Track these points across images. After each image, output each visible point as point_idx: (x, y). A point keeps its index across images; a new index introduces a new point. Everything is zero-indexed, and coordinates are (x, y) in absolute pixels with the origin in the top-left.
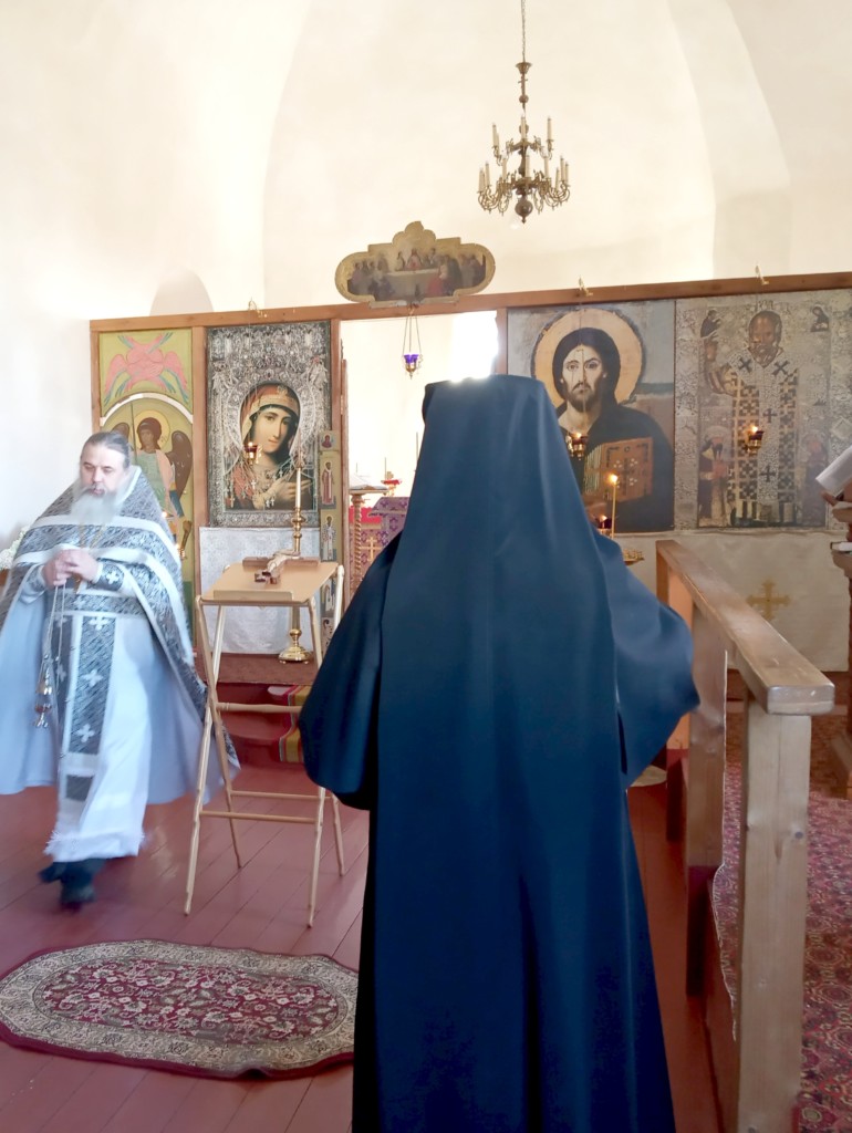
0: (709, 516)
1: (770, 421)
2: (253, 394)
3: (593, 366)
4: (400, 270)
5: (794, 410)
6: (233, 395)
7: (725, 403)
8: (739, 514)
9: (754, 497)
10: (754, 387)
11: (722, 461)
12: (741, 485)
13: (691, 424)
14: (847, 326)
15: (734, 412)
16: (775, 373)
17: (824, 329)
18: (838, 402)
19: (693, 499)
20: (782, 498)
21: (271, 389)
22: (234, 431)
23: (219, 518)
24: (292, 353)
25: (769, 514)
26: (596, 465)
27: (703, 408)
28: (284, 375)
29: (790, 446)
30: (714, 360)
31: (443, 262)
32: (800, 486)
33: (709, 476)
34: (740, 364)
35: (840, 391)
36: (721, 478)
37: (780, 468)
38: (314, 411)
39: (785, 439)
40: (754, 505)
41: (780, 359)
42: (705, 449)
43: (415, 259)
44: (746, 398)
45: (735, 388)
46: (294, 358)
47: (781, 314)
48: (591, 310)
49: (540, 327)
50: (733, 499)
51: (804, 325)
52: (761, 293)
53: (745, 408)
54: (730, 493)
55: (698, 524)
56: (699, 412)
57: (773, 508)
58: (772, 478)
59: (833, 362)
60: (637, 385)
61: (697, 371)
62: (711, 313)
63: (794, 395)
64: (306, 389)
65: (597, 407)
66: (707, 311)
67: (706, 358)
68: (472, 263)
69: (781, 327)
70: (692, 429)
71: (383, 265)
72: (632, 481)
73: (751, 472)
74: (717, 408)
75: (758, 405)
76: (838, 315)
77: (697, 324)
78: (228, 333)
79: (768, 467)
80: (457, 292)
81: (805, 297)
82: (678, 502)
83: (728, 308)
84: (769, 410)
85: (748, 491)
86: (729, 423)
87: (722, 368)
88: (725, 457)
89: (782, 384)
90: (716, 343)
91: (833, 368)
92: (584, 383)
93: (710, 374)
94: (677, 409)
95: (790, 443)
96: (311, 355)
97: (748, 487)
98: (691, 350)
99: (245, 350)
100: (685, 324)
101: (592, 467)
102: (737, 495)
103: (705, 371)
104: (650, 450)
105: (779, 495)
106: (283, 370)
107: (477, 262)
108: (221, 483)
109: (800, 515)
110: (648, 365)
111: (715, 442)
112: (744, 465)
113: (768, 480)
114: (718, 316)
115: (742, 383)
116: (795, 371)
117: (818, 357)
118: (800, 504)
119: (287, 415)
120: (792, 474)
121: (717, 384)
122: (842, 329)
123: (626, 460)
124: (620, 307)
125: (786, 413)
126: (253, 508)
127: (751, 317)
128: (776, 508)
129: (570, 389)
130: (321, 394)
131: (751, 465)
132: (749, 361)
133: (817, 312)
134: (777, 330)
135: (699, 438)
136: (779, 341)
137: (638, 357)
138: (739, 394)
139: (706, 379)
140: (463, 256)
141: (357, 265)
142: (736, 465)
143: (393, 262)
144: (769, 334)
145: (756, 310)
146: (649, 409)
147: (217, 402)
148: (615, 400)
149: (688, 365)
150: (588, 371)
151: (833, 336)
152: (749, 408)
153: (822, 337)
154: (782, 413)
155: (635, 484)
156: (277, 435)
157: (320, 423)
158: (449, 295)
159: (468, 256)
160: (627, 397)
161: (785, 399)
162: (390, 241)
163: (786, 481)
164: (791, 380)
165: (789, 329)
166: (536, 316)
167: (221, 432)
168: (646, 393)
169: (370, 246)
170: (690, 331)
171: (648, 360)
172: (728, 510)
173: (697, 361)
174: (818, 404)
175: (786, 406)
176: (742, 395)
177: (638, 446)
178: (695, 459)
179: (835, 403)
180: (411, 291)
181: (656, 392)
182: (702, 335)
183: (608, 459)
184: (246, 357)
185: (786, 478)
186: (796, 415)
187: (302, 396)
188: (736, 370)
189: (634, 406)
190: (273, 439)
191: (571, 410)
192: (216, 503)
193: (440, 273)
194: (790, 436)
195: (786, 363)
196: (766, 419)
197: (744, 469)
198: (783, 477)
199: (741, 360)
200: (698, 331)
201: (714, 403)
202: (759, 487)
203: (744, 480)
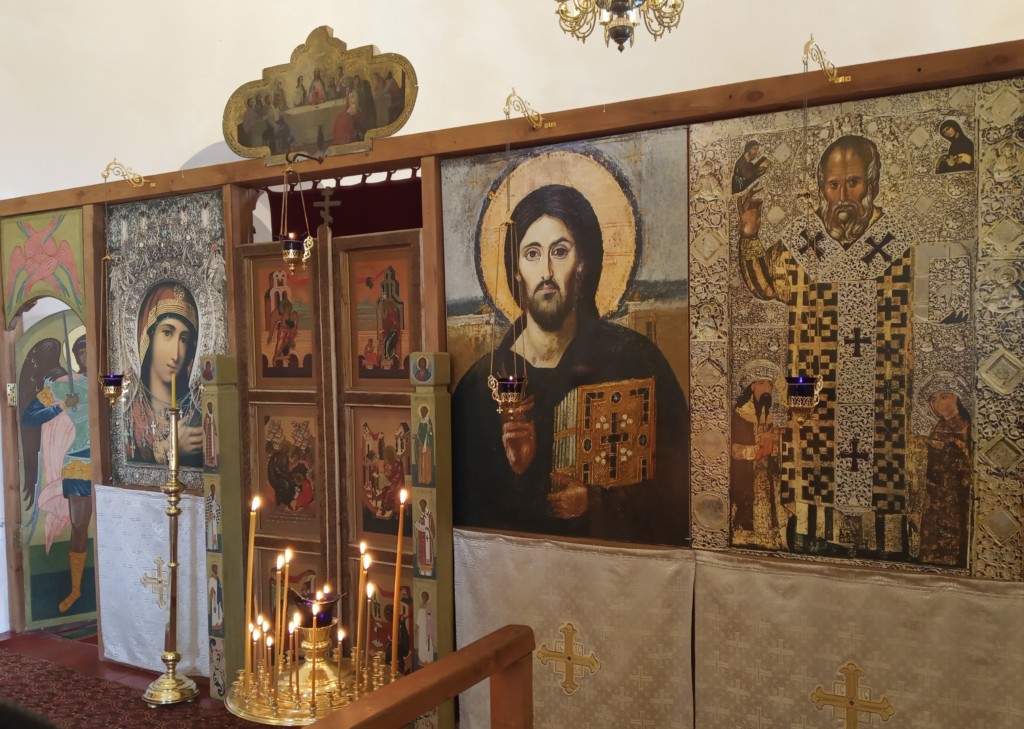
0: (749, 527)
1: (857, 353)
2: (150, 297)
3: (562, 252)
4: (301, 105)
5: (903, 331)
6: (130, 299)
7: (775, 318)
8: (802, 528)
9: (829, 498)
10: (828, 287)
11: (771, 425)
12: (806, 472)
13: (717, 355)
14: (1013, 157)
15: (791, 333)
16: (868, 259)
17: (963, 166)
18: (993, 315)
19: (720, 492)
20: (882, 504)
21: (168, 291)
22: (132, 351)
23: (121, 472)
24: (188, 238)
25: (857, 534)
26: (571, 423)
27: (736, 326)
28: (181, 270)
29: (898, 404)
30: (754, 236)
31: (352, 87)
32: (915, 481)
33: (748, 453)
34: (803, 242)
35: (996, 294)
36: (770, 459)
37: (878, 444)
38: (214, 322)
39: (884, 390)
40: (829, 512)
41: (877, 231)
42: (741, 401)
43: (318, 85)
44: (813, 309)
45: (793, 289)
46: (191, 246)
47: (878, 140)
48: (559, 155)
49: (485, 187)
50: (791, 499)
51: (924, 159)
52: (840, 100)
53: (813, 327)
54: (785, 486)
55: (730, 540)
56: (730, 334)
57: (865, 521)
58: (863, 465)
59: (982, 231)
60: (630, 283)
61: (727, 258)
62: (751, 145)
63: (905, 301)
64: (204, 291)
65: (570, 321)
66: (743, 144)
67: (741, 233)
68: (389, 83)
69: (878, 165)
70: (717, 364)
71: (280, 99)
72: (624, 453)
73: (823, 450)
74: (761, 326)
75: (834, 321)
76: (992, 135)
77: (725, 169)
78: (124, 212)
79: (854, 443)
80: (370, 134)
81: (925, 102)
82: (696, 499)
83: (778, 136)
84: (857, 331)
85: (818, 485)
86: (783, 354)
87: (771, 249)
88: (775, 419)
89: (880, 280)
90: (759, 204)
91: (982, 246)
92: (550, 282)
93: (750, 263)
94: (693, 327)
95: (896, 397)
96: (208, 239)
97: (817, 478)
98: (715, 219)
99: (142, 236)
100: (704, 171)
101: (565, 425)
102: (799, 492)
103: (740, 256)
104: (651, 401)
105: (876, 498)
106: (179, 264)
107: (394, 82)
108: (120, 423)
109: (915, 540)
110: (646, 246)
111: (759, 391)
112: (810, 436)
113: (854, 468)
114: (762, 152)
115: (806, 279)
116: (906, 255)
117: (951, 224)
118: (916, 518)
119: (185, 329)
120: (900, 458)
121: (762, 280)
122: (1002, 164)
123: (614, 415)
124: (600, 145)
125: (888, 337)
126: (152, 461)
127: (822, 150)
128: (869, 521)
129: (530, 293)
130: (220, 297)
131: (823, 436)
132: (820, 237)
133: (951, 132)
134: (871, 172)
135: (731, 382)
136: (873, 198)
137: (629, 235)
138: (800, 300)
139: (742, 272)
140: (377, 75)
141: (249, 100)
142: (796, 436)
143: (291, 93)
144: (855, 181)
145: (831, 136)
146: (649, 325)
147: (116, 311)
148: (596, 311)
149: (713, 246)
150: (555, 260)
151: (983, 177)
152: (819, 327)
153: (959, 182)
154: (881, 336)
155: (629, 458)
156: (176, 358)
157: (220, 342)
158: (360, 139)
159: (383, 75)
160: (614, 306)
161: (887, 308)
162: (288, 61)
163: (890, 471)
164: (899, 271)
165: (895, 170)
166: (479, 168)
167: (119, 351)
168: (643, 299)
169: (265, 71)
170: (712, 182)
171: (646, 238)
172: (782, 519)
173: (725, 239)
174: (952, 319)
175: (888, 324)
176: (805, 303)
177: (633, 393)
178: (723, 420)
179: (987, 317)
180: (312, 135)
181: (660, 297)
182: (736, 189)
183: (588, 414)
184: (141, 245)
185: (890, 464)
186: (907, 340)
187: (200, 300)
188: (795, 254)
189: (624, 321)
190: (171, 363)
191: (532, 326)
192: (117, 450)
193: (348, 106)
194: (895, 383)
195: (889, 238)
196: (851, 349)
197: (810, 444)
198: (882, 463)
199: (804, 234)
200: (727, 182)
201: (754, 317)
202: (838, 480)
203: (810, 464)
